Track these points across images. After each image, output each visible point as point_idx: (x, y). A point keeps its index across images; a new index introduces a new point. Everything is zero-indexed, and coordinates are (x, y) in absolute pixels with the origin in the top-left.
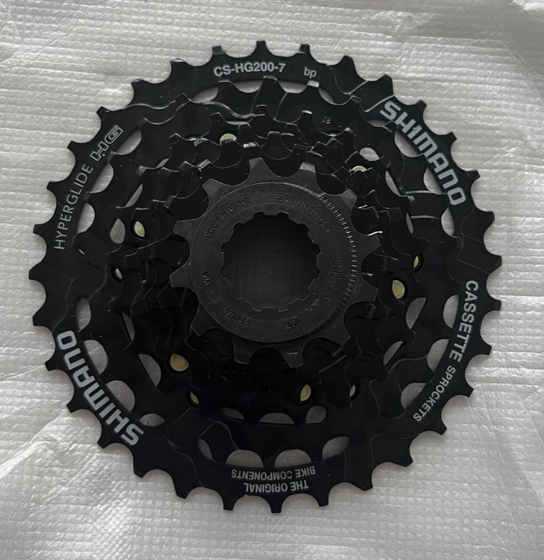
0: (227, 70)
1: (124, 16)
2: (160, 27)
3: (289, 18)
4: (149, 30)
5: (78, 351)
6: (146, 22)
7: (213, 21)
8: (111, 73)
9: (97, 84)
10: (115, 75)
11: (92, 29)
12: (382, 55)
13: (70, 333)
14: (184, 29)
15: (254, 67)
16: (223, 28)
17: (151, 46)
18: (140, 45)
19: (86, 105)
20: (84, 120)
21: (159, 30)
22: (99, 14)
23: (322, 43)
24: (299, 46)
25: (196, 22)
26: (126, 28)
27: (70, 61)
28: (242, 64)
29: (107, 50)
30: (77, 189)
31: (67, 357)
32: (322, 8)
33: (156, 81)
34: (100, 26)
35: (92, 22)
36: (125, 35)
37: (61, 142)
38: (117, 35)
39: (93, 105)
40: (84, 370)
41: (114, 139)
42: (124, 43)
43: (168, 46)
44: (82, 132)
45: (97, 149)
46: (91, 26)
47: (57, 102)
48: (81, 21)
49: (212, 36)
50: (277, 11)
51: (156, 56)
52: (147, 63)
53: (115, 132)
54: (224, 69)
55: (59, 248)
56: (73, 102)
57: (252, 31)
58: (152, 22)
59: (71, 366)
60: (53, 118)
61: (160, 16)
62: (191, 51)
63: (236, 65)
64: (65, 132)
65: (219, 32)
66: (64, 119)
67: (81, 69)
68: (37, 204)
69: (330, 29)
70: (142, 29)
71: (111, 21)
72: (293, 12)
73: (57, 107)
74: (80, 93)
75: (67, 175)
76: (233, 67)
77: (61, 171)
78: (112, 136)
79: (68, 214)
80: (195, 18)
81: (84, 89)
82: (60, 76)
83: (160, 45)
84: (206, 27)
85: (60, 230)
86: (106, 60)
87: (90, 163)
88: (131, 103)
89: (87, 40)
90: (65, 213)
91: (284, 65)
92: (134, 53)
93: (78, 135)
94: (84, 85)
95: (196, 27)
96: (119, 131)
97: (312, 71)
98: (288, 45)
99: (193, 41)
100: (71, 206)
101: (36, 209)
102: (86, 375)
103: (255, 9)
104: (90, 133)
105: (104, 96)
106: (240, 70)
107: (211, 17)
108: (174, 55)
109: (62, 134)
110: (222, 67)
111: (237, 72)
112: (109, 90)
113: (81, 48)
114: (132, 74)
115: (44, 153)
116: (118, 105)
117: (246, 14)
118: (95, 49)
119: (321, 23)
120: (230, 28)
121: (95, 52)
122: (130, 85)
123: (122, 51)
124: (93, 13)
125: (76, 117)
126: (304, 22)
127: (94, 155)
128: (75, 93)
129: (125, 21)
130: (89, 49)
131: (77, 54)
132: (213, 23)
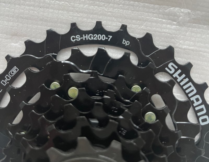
2: (42, 9)
6: (34, 6)
7: (72, 7)
9: (6, 40)
12: (170, 34)
14: (56, 11)
16: (78, 12)
17: (36, 20)
18: (30, 19)
23: (134, 24)
57: (94, 14)
61: (42, 2)
62: (59, 24)
70: (32, 10)
78: (13, 72)
83: (42, 20)
84: (68, 10)
87: (1, 86)
88: (24, 54)
92: (27, 24)
95: (62, 10)
99: (60, 18)
104: (2, 68)
105: (10, 48)
110: (75, 36)
112: (13, 44)
114: (26, 36)
117: (92, 4)
119: (135, 12)
120: (82, 12)
121: (5, 22)
123: (20, 23)
126: (125, 11)
127: (3, 82)
129: (22, 5)
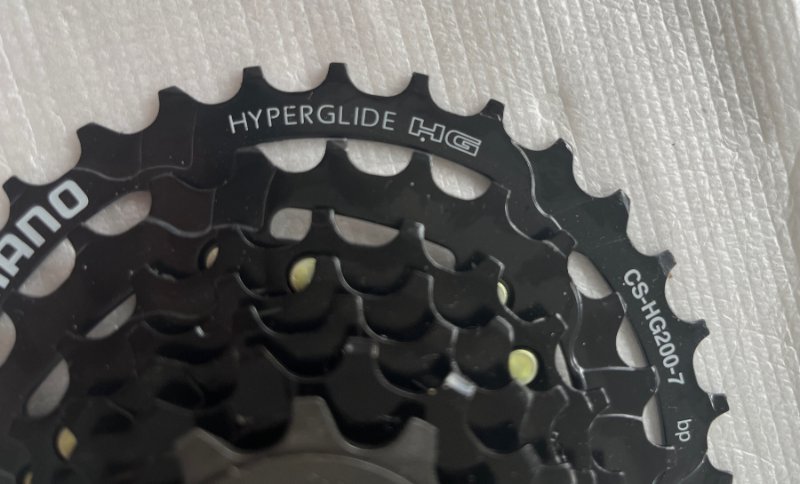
0: (640, 291)
1: (668, 84)
2: (671, 151)
3: (758, 354)
4: (659, 134)
5: (54, 225)
6: (670, 124)
7: (711, 234)
8: (566, 98)
9: (540, 81)
10: (564, 104)
11: (627, 39)
13: (83, 201)
14: (681, 190)
15: (660, 334)
16: (705, 253)
17: (634, 148)
18: (630, 128)
19: (497, 77)
20: (472, 82)
21: (664, 150)
22: (656, 42)
23: (737, 426)
24: (720, 391)
25: (700, 206)
26: (649, 94)
27: (562, 24)
28: (658, 311)
29: (601, 78)
30: (348, 116)
31: (37, 211)
32: (795, 404)
33: (579, 176)
34: (636, 51)
35: (639, 36)
36: (636, 98)
37: (420, 57)
38: (633, 86)
39: (501, 89)
40: (23, 250)
41: (456, 147)
42: (623, 101)
43: (643, 176)
44: (449, 88)
45: (428, 124)
46: (632, 37)
47: (485, 27)
48: (634, 16)
49: (686, 241)
50: (764, 333)
51: (620, 162)
52: (602, 151)
53: (468, 144)
54: (640, 286)
55: (232, 124)
56: (495, 52)
57: (717, 303)
58: (673, 133)
59: (23, 224)
60: (457, 30)
61: (689, 144)
62: (649, 216)
63: (654, 303)
64: (440, 59)
65: (697, 250)
66: (461, 48)
67: (554, 47)
68: (298, 56)
69: (765, 428)
70: (657, 122)
71: (652, 66)
72: (770, 359)
73: (476, 29)
74: (513, 59)
75: (368, 89)
76: (649, 298)
77: (370, 76)
78: (460, 141)
79: (297, 118)
80: (704, 201)
81: (522, 63)
82: (531, 15)
83: (641, 162)
84: (697, 225)
85: (264, 115)
86: (584, 81)
87: (401, 122)
88: (527, 151)
89: (606, 38)
90: (297, 111)
91: (681, 381)
92: (613, 124)
93: (442, 82)
94: (529, 61)
95: (691, 209)
96: (472, 149)
97: (687, 433)
98: (716, 372)
99: (667, 212)
100: (313, 116)
101: (289, 58)
102: (15, 258)
103: (754, 294)
104: (453, 102)
105: (523, 101)
106: (648, 312)
107: (715, 227)
108: (632, 189)
109: (434, 54)
110: (641, 281)
111: (644, 309)
112: (536, 104)
113: (590, 32)
114: (576, 134)
115: (392, 37)
116: (517, 129)
117: (741, 285)
118: (596, 57)
119: (769, 412)
120: (709, 267)
121: (592, 58)
122: (557, 137)
123: (608, 103)
124: (653, 32)
125: (472, 68)
126: (761, 382)
127: (417, 123)
128: (510, 50)
129: (659, 88)
130: (593, 48)
131: (577, 30)
132: (707, 235)
